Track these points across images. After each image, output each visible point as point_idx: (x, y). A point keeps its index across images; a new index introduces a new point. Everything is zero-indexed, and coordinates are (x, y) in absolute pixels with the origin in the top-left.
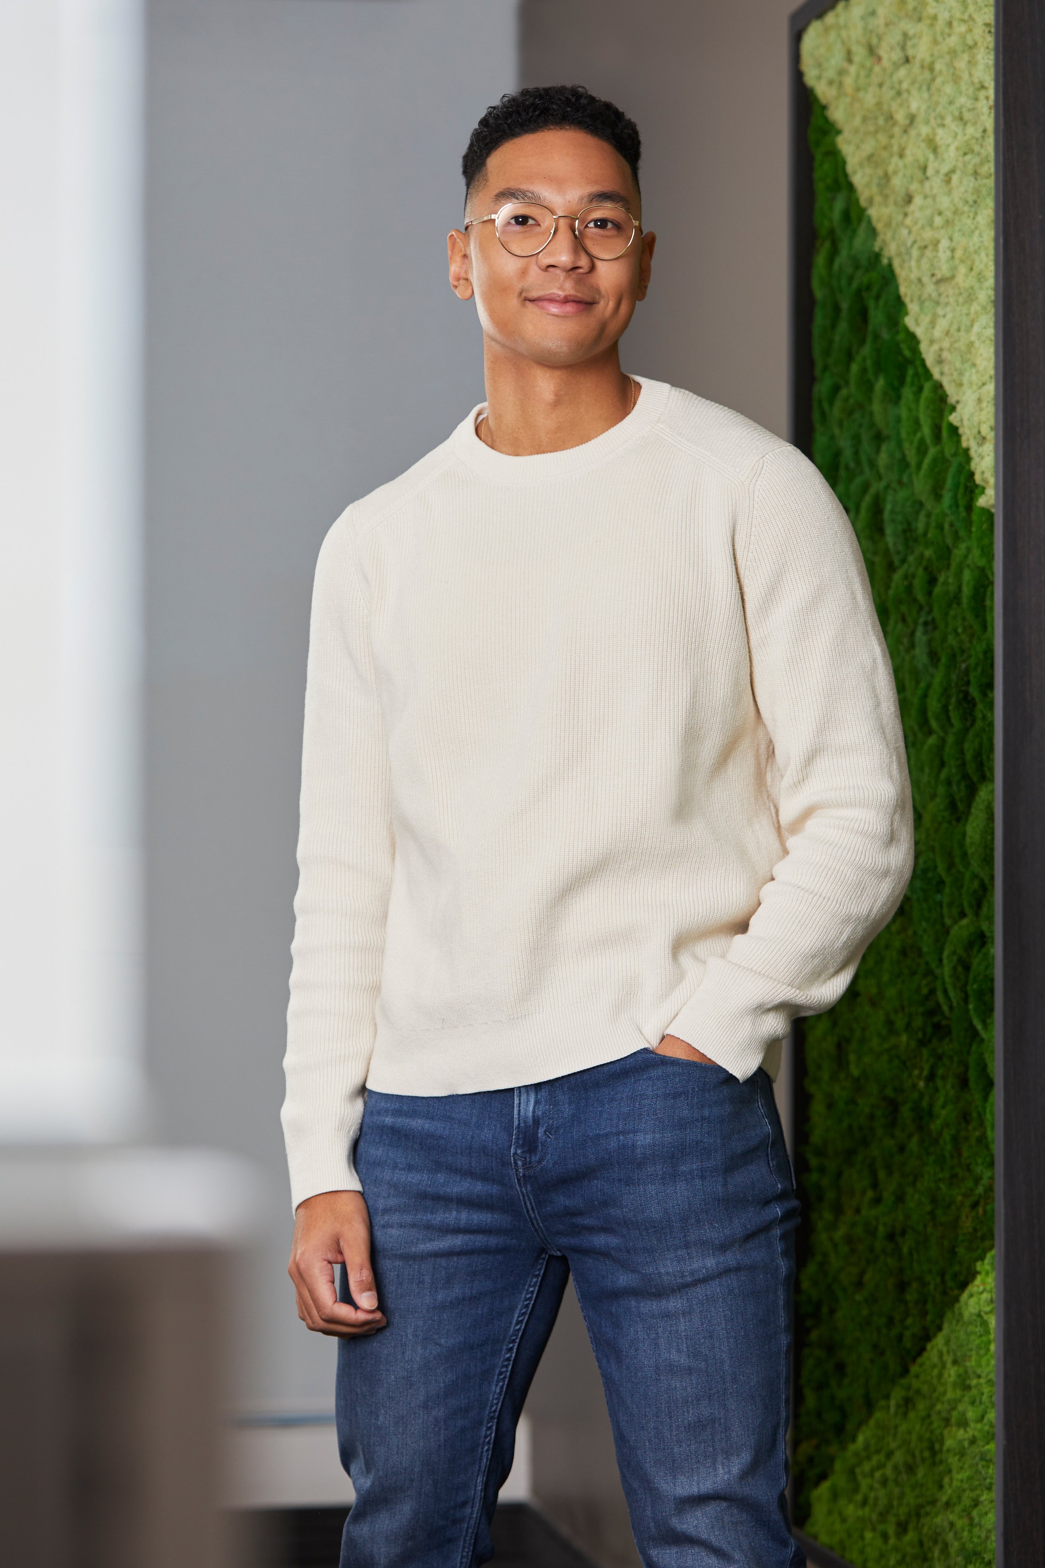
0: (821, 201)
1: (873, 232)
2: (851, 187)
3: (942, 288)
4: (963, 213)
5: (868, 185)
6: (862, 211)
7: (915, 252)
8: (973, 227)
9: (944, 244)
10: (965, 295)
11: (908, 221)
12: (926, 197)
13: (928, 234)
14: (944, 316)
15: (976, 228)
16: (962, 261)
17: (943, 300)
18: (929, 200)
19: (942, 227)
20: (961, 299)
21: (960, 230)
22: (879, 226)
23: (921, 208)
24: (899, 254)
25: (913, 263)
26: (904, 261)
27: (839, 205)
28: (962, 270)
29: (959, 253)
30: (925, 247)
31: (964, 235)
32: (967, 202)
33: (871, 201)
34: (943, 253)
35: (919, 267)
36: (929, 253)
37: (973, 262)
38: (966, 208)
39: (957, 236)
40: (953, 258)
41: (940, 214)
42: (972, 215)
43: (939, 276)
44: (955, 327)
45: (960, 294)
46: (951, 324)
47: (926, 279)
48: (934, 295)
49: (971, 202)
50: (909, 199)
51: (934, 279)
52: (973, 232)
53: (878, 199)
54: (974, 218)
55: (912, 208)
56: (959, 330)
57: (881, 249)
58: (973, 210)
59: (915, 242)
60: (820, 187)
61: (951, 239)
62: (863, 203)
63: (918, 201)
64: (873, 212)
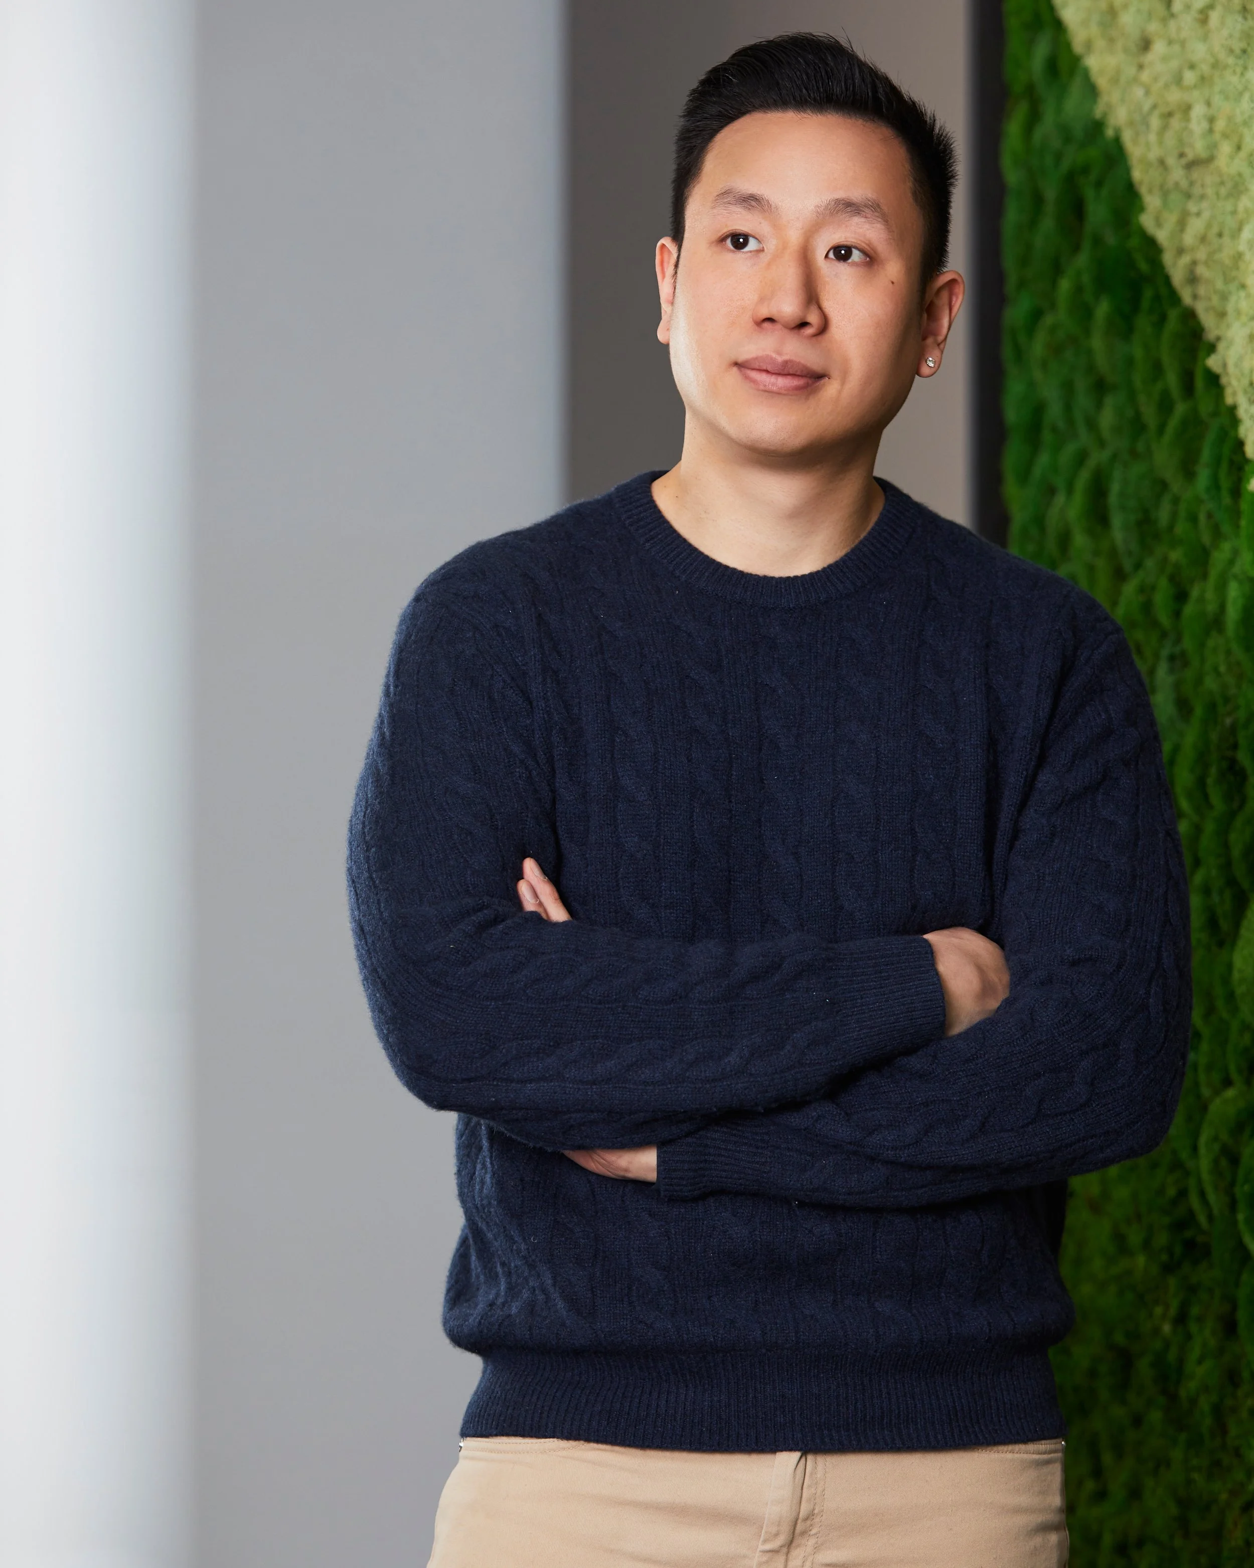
0: (1014, 43)
1: (1092, 91)
2: (1058, 26)
3: (1196, 174)
4: (1226, 67)
5: (1085, 23)
6: (1075, 61)
7: (1155, 122)
8: (1240, 87)
9: (1198, 111)
10: (1229, 185)
11: (1145, 76)
12: (1170, 42)
13: (1174, 96)
14: (1198, 214)
15: (1246, 88)
16: (1225, 136)
17: (1197, 191)
18: (1176, 48)
19: (1195, 86)
20: (1223, 191)
21: (1221, 92)
22: (1102, 82)
23: (1165, 59)
24: (1131, 123)
25: (1152, 137)
26: (1137, 134)
27: (1041, 50)
28: (1226, 148)
29: (1220, 125)
30: (1170, 115)
31: (1227, 98)
32: (1231, 51)
33: (1089, 45)
34: (1197, 124)
35: (1161, 142)
36: (1176, 123)
37: (1241, 137)
38: (1231, 60)
39: (1217, 100)
40: (1211, 131)
41: (1192, 67)
42: (1239, 70)
43: (1190, 156)
44: (1215, 230)
45: (1222, 183)
46: (1209, 226)
47: (1171, 161)
48: (1184, 184)
49: (1238, 51)
50: (1146, 45)
51: (1184, 161)
52: (1241, 94)
53: (1100, 43)
54: (1242, 74)
55: (1150, 57)
56: (1220, 235)
57: (1105, 115)
58: (1241, 62)
59: (1155, 107)
60: (1013, 23)
61: (1208, 104)
62: (1078, 46)
63: (1159, 47)
64: (1093, 62)
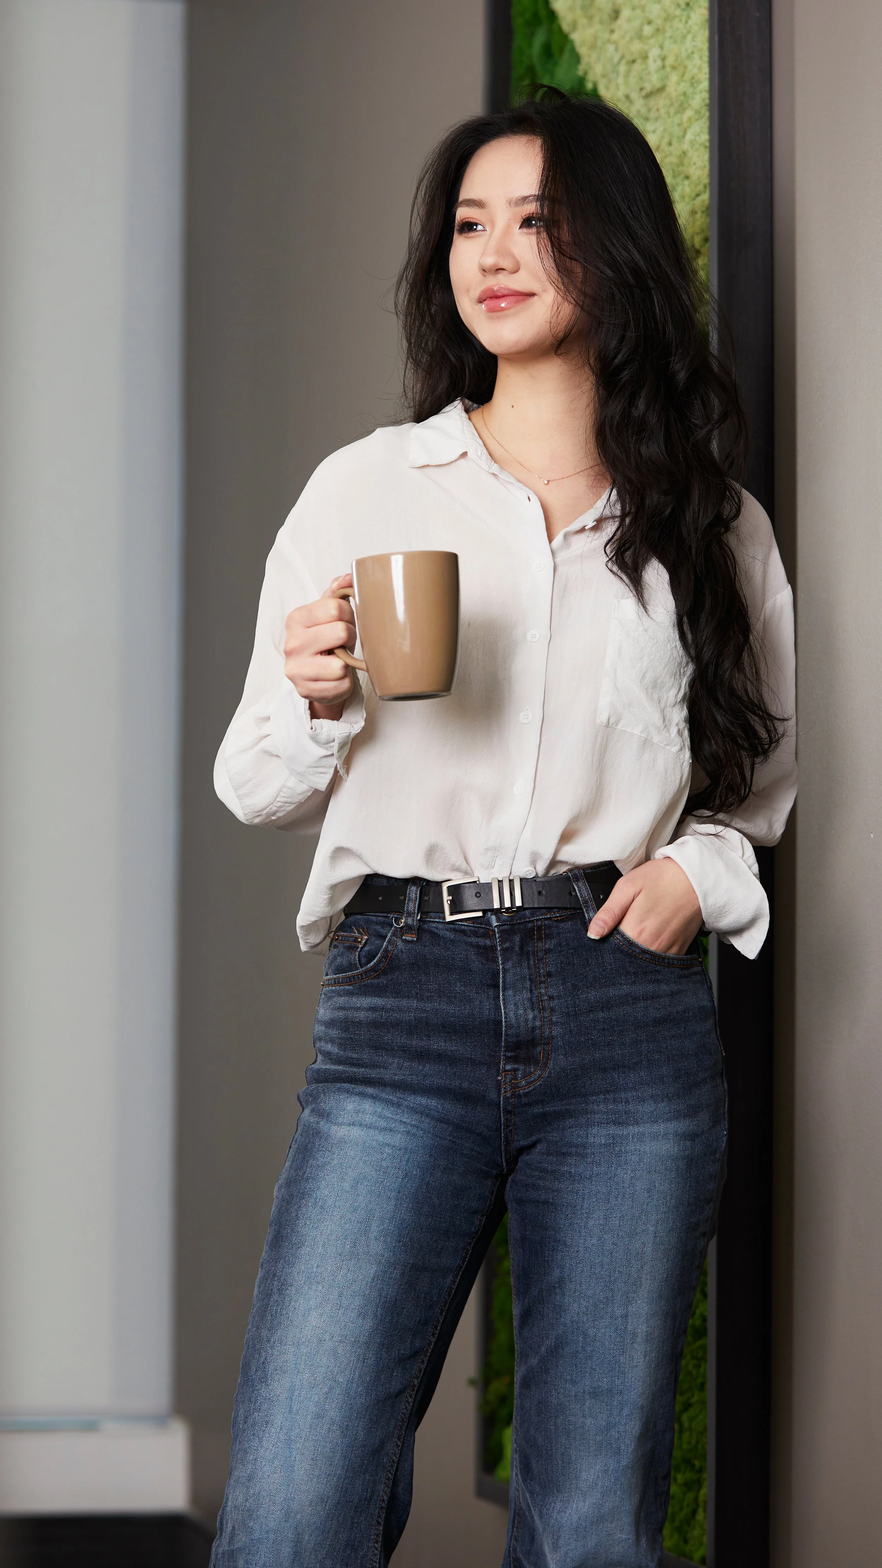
0: (519, 40)
1: (576, 58)
2: (552, 16)
3: (652, 102)
4: (675, 17)
5: (572, 8)
6: (565, 38)
7: (623, 68)
8: (685, 31)
9: (654, 53)
10: (676, 105)
11: (615, 37)
12: (634, 8)
13: (637, 46)
14: (654, 132)
15: (689, 32)
16: (674, 68)
17: (652, 115)
18: (638, 11)
19: (652, 36)
20: (672, 110)
21: (671, 37)
22: (582, 51)
23: (629, 20)
24: (604, 76)
25: (621, 80)
26: (610, 81)
27: (539, 39)
28: (674, 77)
29: (670, 61)
30: (634, 61)
31: (675, 42)
32: (679, 5)
33: (574, 26)
34: (653, 65)
35: (626, 83)
36: (637, 67)
37: (686, 67)
38: (678, 12)
39: (668, 44)
40: (663, 67)
41: (650, 22)
42: (684, 19)
43: (648, 88)
44: (666, 140)
45: (672, 104)
46: (662, 138)
47: (634, 96)
48: (643, 110)
49: (683, 6)
50: (616, 14)
51: (644, 93)
52: (684, 37)
53: (582, 21)
54: (686, 22)
55: (619, 22)
56: (670, 144)
57: (586, 73)
58: (685, 14)
59: (622, 57)
60: (518, 22)
61: (661, 47)
62: (565, 26)
63: (626, 13)
64: (576, 37)
